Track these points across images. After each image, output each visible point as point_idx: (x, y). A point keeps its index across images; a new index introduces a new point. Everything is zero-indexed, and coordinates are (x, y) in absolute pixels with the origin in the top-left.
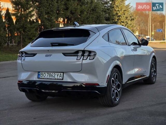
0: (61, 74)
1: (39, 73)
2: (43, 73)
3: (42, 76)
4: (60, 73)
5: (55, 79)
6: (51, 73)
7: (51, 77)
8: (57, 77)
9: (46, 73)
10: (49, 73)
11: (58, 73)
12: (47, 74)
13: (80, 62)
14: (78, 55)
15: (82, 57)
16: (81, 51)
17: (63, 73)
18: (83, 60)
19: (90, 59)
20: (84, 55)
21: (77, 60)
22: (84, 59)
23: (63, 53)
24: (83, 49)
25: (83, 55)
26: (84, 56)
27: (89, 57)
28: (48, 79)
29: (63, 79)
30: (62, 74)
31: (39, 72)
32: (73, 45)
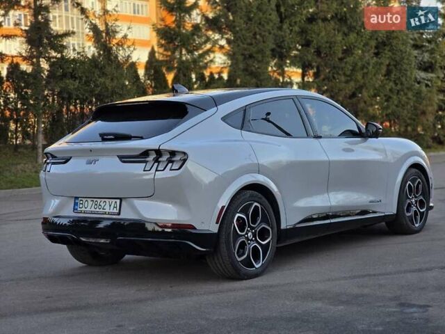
0: (116, 202)
1: (77, 201)
2: (84, 200)
3: (81, 206)
4: (114, 201)
5: (105, 213)
6: (99, 200)
7: (98, 210)
8: (108, 209)
9: (89, 200)
10: (95, 200)
11: (111, 200)
12: (90, 203)
13: (149, 176)
14: (147, 161)
15: (156, 164)
16: (153, 152)
17: (121, 199)
18: (157, 170)
19: (173, 168)
20: (160, 159)
21: (144, 171)
22: (159, 169)
23: (118, 156)
24: (157, 148)
25: (156, 161)
26: (159, 162)
27: (170, 165)
28: (92, 213)
29: (119, 214)
30: (118, 201)
31: (76, 198)
32: (142, 138)
